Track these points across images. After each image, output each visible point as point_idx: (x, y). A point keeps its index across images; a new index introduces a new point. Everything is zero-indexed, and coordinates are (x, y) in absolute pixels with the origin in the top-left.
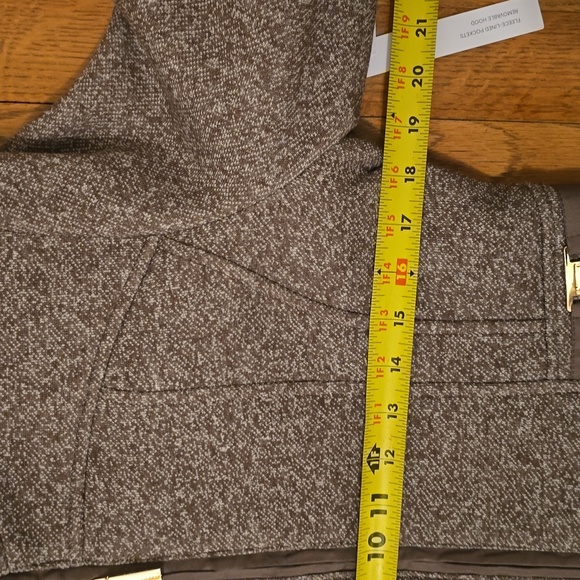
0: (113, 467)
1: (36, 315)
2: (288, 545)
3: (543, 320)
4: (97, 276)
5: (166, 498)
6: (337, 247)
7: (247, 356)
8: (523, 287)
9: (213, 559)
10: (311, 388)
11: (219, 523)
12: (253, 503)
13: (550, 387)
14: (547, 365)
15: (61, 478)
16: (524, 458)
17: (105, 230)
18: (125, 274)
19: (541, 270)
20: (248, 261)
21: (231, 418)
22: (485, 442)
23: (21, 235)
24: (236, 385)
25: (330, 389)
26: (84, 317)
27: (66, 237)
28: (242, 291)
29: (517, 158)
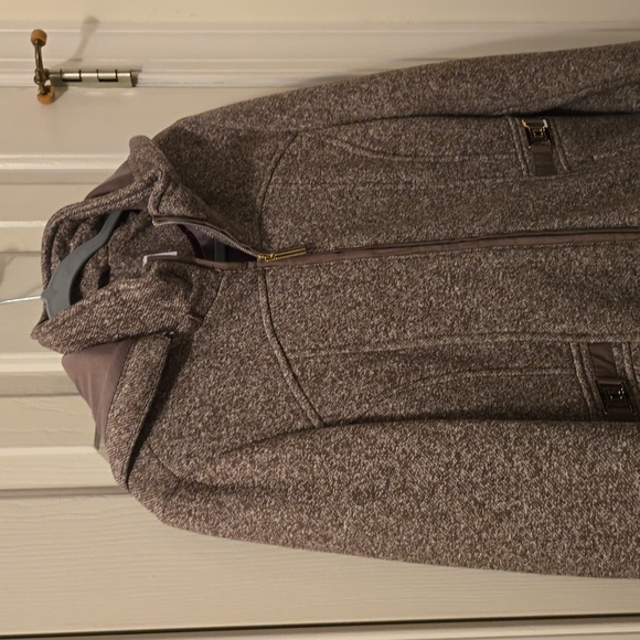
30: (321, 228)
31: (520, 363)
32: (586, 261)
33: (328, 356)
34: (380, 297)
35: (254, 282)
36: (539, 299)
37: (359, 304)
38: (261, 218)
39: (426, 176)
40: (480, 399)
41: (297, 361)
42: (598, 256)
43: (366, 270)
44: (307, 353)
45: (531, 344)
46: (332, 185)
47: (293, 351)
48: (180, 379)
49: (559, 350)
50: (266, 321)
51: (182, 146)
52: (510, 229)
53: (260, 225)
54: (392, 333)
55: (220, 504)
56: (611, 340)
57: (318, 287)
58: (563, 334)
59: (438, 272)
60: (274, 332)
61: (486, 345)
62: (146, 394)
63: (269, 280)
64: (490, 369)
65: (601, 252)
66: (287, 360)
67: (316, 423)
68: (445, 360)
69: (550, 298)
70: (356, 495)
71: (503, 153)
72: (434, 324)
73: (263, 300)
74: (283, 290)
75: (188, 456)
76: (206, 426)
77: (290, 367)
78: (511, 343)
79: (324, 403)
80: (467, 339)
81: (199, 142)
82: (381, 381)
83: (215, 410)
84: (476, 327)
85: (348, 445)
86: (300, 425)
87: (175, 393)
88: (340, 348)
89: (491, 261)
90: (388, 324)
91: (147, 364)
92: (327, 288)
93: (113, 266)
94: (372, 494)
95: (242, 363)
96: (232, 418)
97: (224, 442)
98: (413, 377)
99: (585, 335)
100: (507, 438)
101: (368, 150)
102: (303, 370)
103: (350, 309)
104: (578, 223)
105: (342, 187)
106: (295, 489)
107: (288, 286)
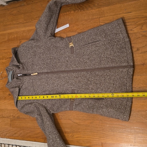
0: (34, 64)
1: (29, 53)
2: (48, 71)
3: (68, 49)
4: (33, 49)
5: (38, 67)
6: (50, 45)
7: (44, 55)
8: (66, 46)
9: (42, 73)
10: (50, 58)
11: (42, 69)
12: (45, 68)
13: (69, 55)
14: (69, 53)
15: (30, 66)
16: (67, 61)
17: (33, 46)
18: (35, 49)
19: (67, 44)
20: (43, 47)
21: (43, 60)
22: (64, 60)
23: (28, 47)
24: (44, 57)
25: (52, 57)
26: (32, 53)
27: (31, 47)
28: (43, 49)
29: (67, 36)
30: (40, 68)
33: (39, 90)
34: (47, 81)
35: (30, 78)
36: (67, 82)
37: (44, 82)
42: (76, 75)
43: (46, 76)
44: (37, 90)
47: (35, 89)
54: (48, 87)
56: (75, 89)
57: (39, 79)
65: (77, 74)
66: (34, 91)
69: (68, 82)
72: (54, 85)
74: (34, 79)
80: (57, 88)
84: (58, 86)
88: (41, 89)
90: (47, 85)
92: (40, 79)
99: (72, 88)
101: (47, 49)
102: (36, 92)
103: (43, 83)
105: (43, 58)
107: (35, 79)
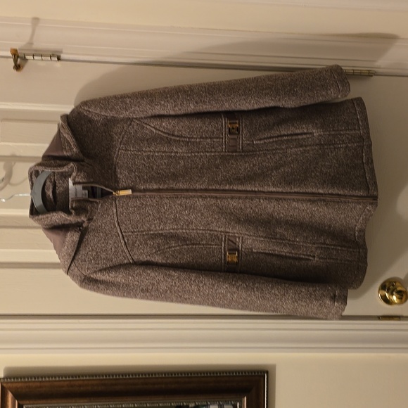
0: (122, 166)
3: (223, 138)
4: (119, 125)
5: (133, 174)
6: (174, 122)
11: (146, 181)
12: (154, 178)
13: (223, 153)
16: (217, 168)
22: (209, 165)
25: (173, 154)
26: (115, 134)
30: (139, 177)
31: (204, 242)
32: (235, 204)
33: (137, 235)
35: (111, 204)
36: (215, 219)
37: (150, 215)
38: (115, 168)
39: (184, 149)
40: (187, 258)
41: (126, 236)
43: (154, 201)
44: (130, 234)
45: (209, 234)
46: (145, 152)
47: (125, 232)
48: (84, 240)
49: (218, 238)
50: (116, 219)
51: (83, 122)
52: (210, 187)
53: (115, 172)
54: (161, 227)
55: (99, 288)
56: (237, 235)
57: (136, 207)
58: (221, 232)
59: (181, 205)
60: (118, 224)
61: (193, 234)
62: (72, 251)
63: (117, 202)
64: (193, 244)
66: (123, 236)
67: (131, 261)
68: (179, 239)
69: (219, 218)
70: (142, 290)
71: (217, 138)
72: (177, 225)
73: (115, 210)
74: (122, 207)
75: (88, 269)
76: (94, 258)
77: (123, 238)
78: (203, 234)
79: (135, 254)
80: (187, 231)
81: (90, 121)
82: (155, 248)
83: (97, 253)
84: (191, 227)
85: (141, 275)
86: (126, 262)
87: (83, 245)
88: (142, 232)
89: (200, 202)
90: (160, 224)
91: (73, 241)
92: (139, 207)
93: (57, 182)
94: (147, 290)
95: (107, 235)
96: (103, 256)
97: (100, 265)
98: (166, 246)
99: (228, 232)
100: (191, 280)
101: (162, 131)
102: (128, 240)
103: (147, 216)
104: (235, 188)
105: (149, 153)
106: (123, 286)
107: (124, 205)
